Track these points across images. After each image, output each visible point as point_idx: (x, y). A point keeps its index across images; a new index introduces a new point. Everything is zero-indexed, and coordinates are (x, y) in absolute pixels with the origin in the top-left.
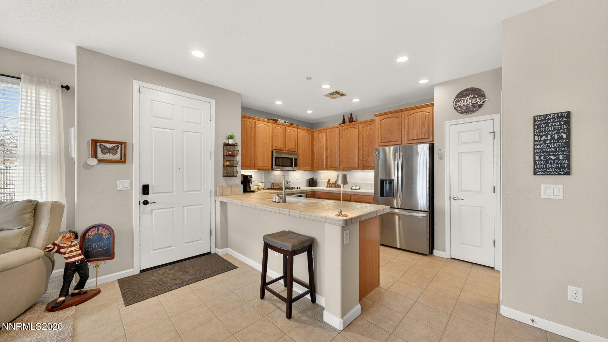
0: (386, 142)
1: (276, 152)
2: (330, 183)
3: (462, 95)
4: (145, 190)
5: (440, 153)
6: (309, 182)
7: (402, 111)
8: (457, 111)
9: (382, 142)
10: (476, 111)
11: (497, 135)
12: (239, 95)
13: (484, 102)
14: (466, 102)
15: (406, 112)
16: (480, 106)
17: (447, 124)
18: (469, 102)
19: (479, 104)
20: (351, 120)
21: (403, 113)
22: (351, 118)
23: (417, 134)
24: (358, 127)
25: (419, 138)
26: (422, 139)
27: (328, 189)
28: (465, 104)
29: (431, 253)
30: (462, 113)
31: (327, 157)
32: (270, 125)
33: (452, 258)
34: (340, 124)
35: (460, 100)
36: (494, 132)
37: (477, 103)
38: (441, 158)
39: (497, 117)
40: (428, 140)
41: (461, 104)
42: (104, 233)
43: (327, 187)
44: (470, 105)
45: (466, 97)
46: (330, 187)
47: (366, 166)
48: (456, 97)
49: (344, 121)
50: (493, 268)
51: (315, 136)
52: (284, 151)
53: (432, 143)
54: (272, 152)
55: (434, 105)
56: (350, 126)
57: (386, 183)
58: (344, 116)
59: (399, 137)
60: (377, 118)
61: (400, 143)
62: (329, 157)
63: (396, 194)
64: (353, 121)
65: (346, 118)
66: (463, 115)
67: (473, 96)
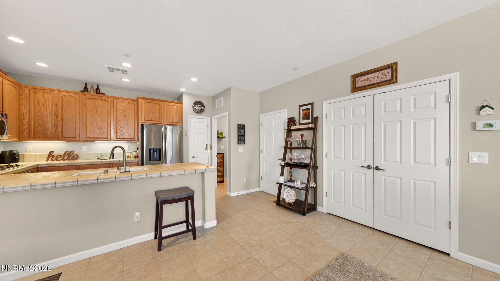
0: (149, 120)
2: (53, 156)
5: (186, 132)
7: (162, 101)
8: (194, 111)
9: (145, 120)
10: (202, 113)
13: (205, 110)
15: (165, 103)
16: (203, 111)
17: (189, 116)
18: (199, 108)
20: (98, 90)
21: (163, 103)
22: (98, 89)
23: (172, 119)
24: (106, 100)
25: (173, 122)
26: (175, 122)
27: (50, 162)
30: (196, 113)
31: (55, 125)
34: (80, 91)
35: (196, 106)
37: (202, 109)
38: (186, 135)
40: (179, 123)
41: (196, 108)
44: (200, 110)
45: (199, 105)
46: (52, 160)
48: (194, 104)
49: (86, 89)
53: (182, 126)
55: (182, 104)
56: (97, 97)
57: (154, 151)
58: (86, 84)
59: (159, 118)
60: (140, 100)
61: (160, 123)
62: (60, 125)
63: (163, 158)
64: (100, 93)
65: (89, 87)
66: (196, 114)
67: (201, 106)
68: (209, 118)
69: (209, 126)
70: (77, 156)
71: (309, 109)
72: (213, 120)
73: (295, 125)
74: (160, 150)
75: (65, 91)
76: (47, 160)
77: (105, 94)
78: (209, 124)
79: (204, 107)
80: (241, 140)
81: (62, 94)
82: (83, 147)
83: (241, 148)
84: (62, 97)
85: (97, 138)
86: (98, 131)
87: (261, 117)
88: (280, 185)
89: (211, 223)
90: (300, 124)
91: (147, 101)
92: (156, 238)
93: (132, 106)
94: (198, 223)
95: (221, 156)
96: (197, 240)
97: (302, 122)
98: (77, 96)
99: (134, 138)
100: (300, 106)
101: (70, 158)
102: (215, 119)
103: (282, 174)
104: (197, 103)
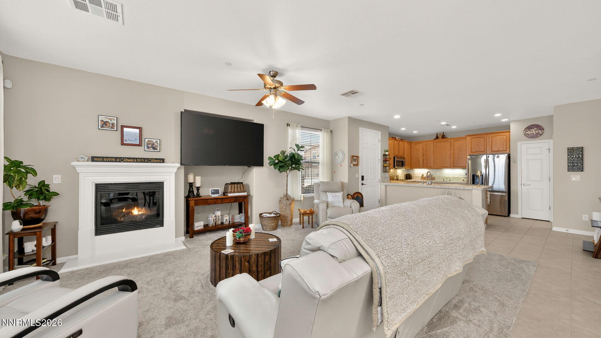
0: (475, 152)
1: (396, 158)
2: (423, 177)
3: (529, 128)
4: (363, 177)
5: (514, 159)
6: (405, 177)
7: (487, 134)
8: (526, 137)
9: (471, 152)
10: (538, 137)
11: (552, 151)
12: (388, 127)
13: (543, 133)
14: (532, 132)
15: (490, 135)
16: (541, 135)
17: (519, 143)
18: (534, 132)
19: (540, 133)
20: (443, 137)
21: (488, 136)
22: (444, 135)
23: (498, 148)
24: (449, 141)
25: (499, 150)
26: (501, 151)
28: (532, 133)
29: (509, 216)
31: (423, 160)
32: (393, 141)
33: (522, 218)
34: (435, 139)
36: (549, 149)
37: (539, 133)
38: (515, 162)
39: (551, 141)
40: (506, 152)
41: (529, 132)
42: (360, 196)
43: (421, 179)
44: (535, 134)
45: (532, 129)
47: (457, 166)
48: (525, 129)
50: (549, 221)
51: (413, 146)
52: (399, 157)
53: (509, 153)
54: (394, 158)
55: (510, 132)
56: (443, 141)
57: (477, 177)
58: (437, 134)
59: (484, 149)
60: (467, 137)
61: (485, 153)
62: (425, 160)
63: (485, 182)
66: (530, 139)
67: (536, 129)
75: (427, 141)
77: (447, 138)
78: (551, 148)
79: (542, 129)
80: (574, 166)
82: (436, 172)
83: (574, 176)
84: (426, 144)
85: (442, 167)
86: (443, 163)
91: (473, 137)
93: (465, 142)
99: (465, 166)
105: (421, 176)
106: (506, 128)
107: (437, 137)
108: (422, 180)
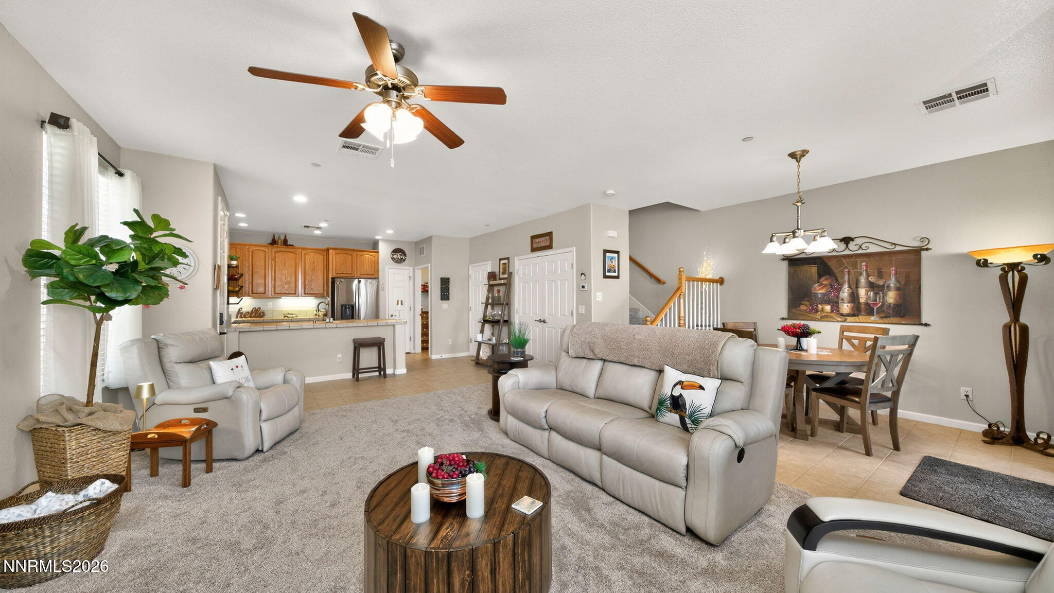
0: (341, 273)
2: (242, 313)
5: (383, 286)
7: (355, 250)
8: (392, 260)
15: (358, 253)
20: (285, 242)
21: (355, 253)
22: (285, 240)
23: (367, 270)
24: (294, 252)
25: (368, 274)
26: (370, 274)
30: (395, 262)
34: (270, 244)
35: (395, 254)
37: (403, 258)
40: (375, 276)
41: (395, 256)
44: (400, 258)
45: (399, 253)
46: (241, 317)
48: (392, 252)
55: (378, 252)
56: (285, 250)
57: (346, 308)
58: (274, 235)
59: (352, 271)
60: (331, 251)
61: (353, 275)
63: (356, 315)
64: (288, 244)
65: (276, 238)
66: (396, 264)
67: (401, 254)
68: (411, 268)
69: (412, 278)
70: (264, 313)
71: (506, 263)
72: (416, 269)
73: (496, 280)
74: (352, 307)
75: (255, 245)
76: (237, 318)
77: (293, 245)
78: (411, 276)
79: (405, 255)
80: (445, 295)
81: (252, 248)
82: (269, 303)
83: (445, 305)
84: (252, 251)
85: (285, 293)
86: (286, 286)
87: (470, 266)
88: (480, 344)
89: (402, 370)
90: (501, 279)
91: (339, 251)
92: (353, 376)
93: (321, 257)
94: (389, 371)
95: (425, 315)
96: (387, 379)
97: (502, 276)
98: (266, 250)
99: (323, 293)
100: (501, 259)
101: (257, 315)
102: (419, 269)
103: (482, 332)
104: (396, 251)
105: (237, 310)
106: (375, 245)
107: (274, 242)
108: (239, 319)
